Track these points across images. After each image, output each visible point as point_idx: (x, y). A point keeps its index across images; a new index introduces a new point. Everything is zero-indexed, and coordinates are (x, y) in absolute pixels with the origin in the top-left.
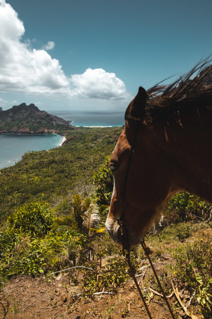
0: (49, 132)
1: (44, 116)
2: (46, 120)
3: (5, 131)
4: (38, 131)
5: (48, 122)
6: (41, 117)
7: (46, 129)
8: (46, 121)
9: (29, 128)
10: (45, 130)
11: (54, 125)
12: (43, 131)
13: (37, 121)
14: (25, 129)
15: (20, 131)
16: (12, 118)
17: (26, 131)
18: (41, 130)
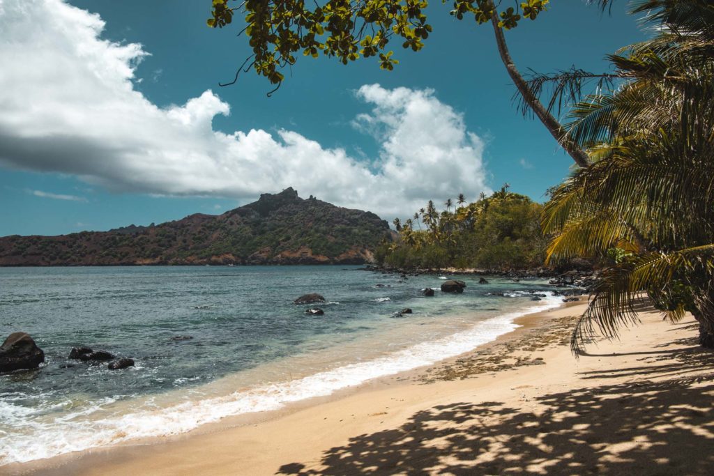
1: (357, 217)
2: (366, 226)
3: (231, 257)
4: (342, 257)
5: (372, 231)
6: (349, 219)
7: (368, 253)
8: (366, 229)
9: (311, 247)
10: (365, 253)
12: (359, 255)
13: (335, 229)
14: (297, 251)
15: (279, 256)
16: (255, 225)
17: (301, 255)
18: (352, 254)
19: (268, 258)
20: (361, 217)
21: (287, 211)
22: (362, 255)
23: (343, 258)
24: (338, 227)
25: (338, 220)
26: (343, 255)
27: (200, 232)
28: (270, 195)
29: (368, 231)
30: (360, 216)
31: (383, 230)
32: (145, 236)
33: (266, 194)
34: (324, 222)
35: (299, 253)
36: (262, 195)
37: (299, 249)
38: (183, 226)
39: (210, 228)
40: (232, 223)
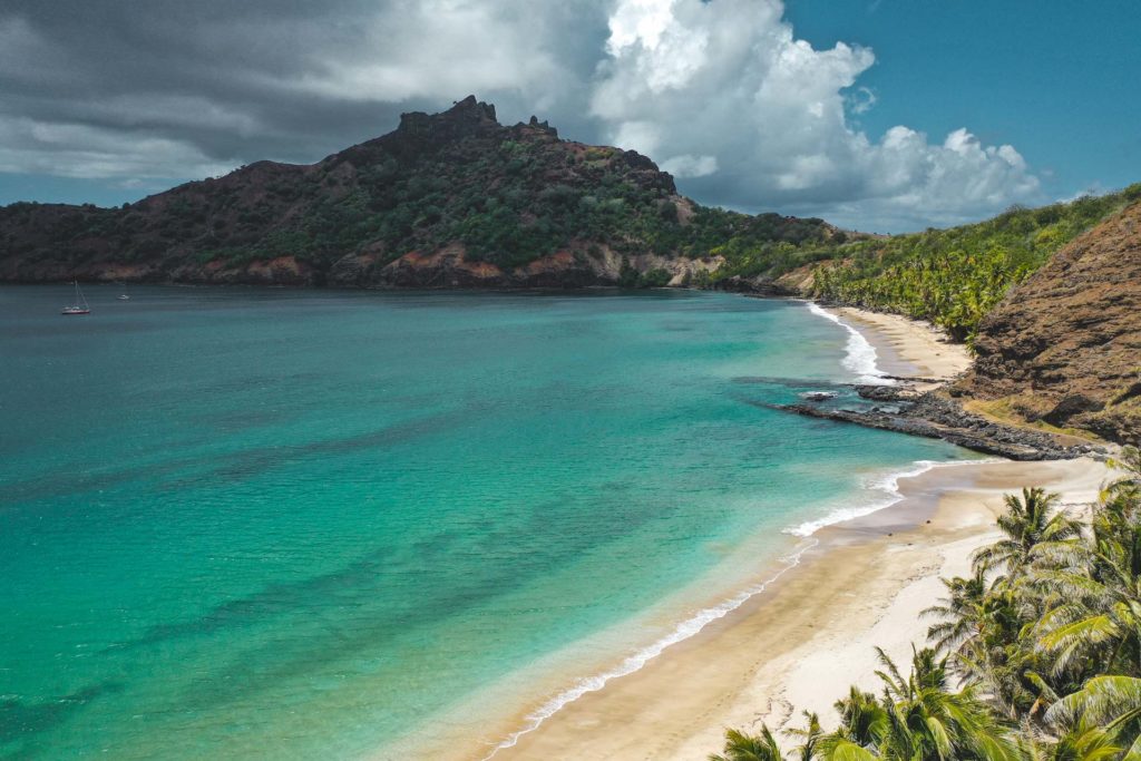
0: (636, 274)
1: (601, 164)
2: (619, 188)
3: (290, 264)
4: (536, 268)
5: (631, 200)
6: (582, 172)
7: (609, 256)
8: (618, 196)
9: (468, 243)
10: (599, 256)
11: (684, 223)
12: (580, 261)
13: (543, 193)
14: (434, 253)
15: (395, 264)
16: (381, 188)
17: (443, 261)
18: (563, 260)
19: (371, 268)
20: (612, 166)
21: (459, 154)
22: (591, 260)
23: (536, 272)
24: (549, 190)
25: (555, 172)
26: (538, 263)
27: (259, 204)
28: (423, 114)
29: (619, 201)
30: (608, 162)
31: (660, 196)
32: (140, 214)
33: (415, 114)
34: (526, 178)
35: (438, 257)
36: (403, 116)
37: (442, 246)
38: (226, 191)
39: (285, 193)
40: (332, 183)
